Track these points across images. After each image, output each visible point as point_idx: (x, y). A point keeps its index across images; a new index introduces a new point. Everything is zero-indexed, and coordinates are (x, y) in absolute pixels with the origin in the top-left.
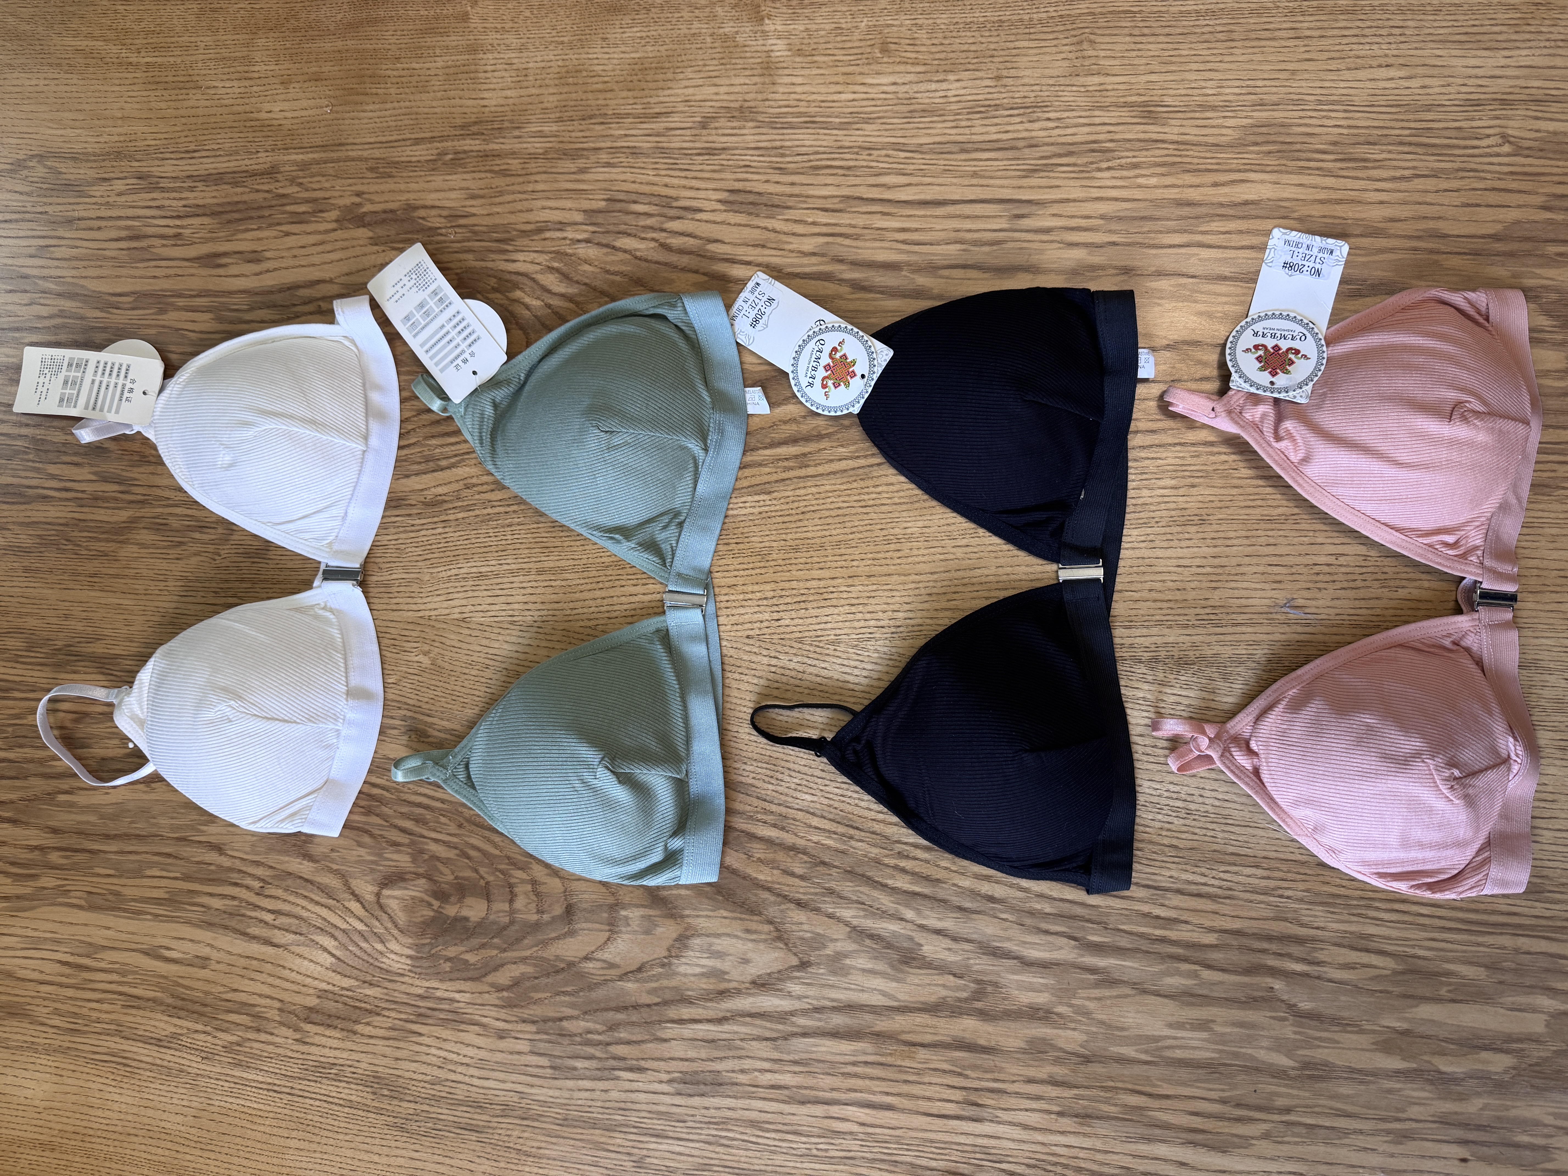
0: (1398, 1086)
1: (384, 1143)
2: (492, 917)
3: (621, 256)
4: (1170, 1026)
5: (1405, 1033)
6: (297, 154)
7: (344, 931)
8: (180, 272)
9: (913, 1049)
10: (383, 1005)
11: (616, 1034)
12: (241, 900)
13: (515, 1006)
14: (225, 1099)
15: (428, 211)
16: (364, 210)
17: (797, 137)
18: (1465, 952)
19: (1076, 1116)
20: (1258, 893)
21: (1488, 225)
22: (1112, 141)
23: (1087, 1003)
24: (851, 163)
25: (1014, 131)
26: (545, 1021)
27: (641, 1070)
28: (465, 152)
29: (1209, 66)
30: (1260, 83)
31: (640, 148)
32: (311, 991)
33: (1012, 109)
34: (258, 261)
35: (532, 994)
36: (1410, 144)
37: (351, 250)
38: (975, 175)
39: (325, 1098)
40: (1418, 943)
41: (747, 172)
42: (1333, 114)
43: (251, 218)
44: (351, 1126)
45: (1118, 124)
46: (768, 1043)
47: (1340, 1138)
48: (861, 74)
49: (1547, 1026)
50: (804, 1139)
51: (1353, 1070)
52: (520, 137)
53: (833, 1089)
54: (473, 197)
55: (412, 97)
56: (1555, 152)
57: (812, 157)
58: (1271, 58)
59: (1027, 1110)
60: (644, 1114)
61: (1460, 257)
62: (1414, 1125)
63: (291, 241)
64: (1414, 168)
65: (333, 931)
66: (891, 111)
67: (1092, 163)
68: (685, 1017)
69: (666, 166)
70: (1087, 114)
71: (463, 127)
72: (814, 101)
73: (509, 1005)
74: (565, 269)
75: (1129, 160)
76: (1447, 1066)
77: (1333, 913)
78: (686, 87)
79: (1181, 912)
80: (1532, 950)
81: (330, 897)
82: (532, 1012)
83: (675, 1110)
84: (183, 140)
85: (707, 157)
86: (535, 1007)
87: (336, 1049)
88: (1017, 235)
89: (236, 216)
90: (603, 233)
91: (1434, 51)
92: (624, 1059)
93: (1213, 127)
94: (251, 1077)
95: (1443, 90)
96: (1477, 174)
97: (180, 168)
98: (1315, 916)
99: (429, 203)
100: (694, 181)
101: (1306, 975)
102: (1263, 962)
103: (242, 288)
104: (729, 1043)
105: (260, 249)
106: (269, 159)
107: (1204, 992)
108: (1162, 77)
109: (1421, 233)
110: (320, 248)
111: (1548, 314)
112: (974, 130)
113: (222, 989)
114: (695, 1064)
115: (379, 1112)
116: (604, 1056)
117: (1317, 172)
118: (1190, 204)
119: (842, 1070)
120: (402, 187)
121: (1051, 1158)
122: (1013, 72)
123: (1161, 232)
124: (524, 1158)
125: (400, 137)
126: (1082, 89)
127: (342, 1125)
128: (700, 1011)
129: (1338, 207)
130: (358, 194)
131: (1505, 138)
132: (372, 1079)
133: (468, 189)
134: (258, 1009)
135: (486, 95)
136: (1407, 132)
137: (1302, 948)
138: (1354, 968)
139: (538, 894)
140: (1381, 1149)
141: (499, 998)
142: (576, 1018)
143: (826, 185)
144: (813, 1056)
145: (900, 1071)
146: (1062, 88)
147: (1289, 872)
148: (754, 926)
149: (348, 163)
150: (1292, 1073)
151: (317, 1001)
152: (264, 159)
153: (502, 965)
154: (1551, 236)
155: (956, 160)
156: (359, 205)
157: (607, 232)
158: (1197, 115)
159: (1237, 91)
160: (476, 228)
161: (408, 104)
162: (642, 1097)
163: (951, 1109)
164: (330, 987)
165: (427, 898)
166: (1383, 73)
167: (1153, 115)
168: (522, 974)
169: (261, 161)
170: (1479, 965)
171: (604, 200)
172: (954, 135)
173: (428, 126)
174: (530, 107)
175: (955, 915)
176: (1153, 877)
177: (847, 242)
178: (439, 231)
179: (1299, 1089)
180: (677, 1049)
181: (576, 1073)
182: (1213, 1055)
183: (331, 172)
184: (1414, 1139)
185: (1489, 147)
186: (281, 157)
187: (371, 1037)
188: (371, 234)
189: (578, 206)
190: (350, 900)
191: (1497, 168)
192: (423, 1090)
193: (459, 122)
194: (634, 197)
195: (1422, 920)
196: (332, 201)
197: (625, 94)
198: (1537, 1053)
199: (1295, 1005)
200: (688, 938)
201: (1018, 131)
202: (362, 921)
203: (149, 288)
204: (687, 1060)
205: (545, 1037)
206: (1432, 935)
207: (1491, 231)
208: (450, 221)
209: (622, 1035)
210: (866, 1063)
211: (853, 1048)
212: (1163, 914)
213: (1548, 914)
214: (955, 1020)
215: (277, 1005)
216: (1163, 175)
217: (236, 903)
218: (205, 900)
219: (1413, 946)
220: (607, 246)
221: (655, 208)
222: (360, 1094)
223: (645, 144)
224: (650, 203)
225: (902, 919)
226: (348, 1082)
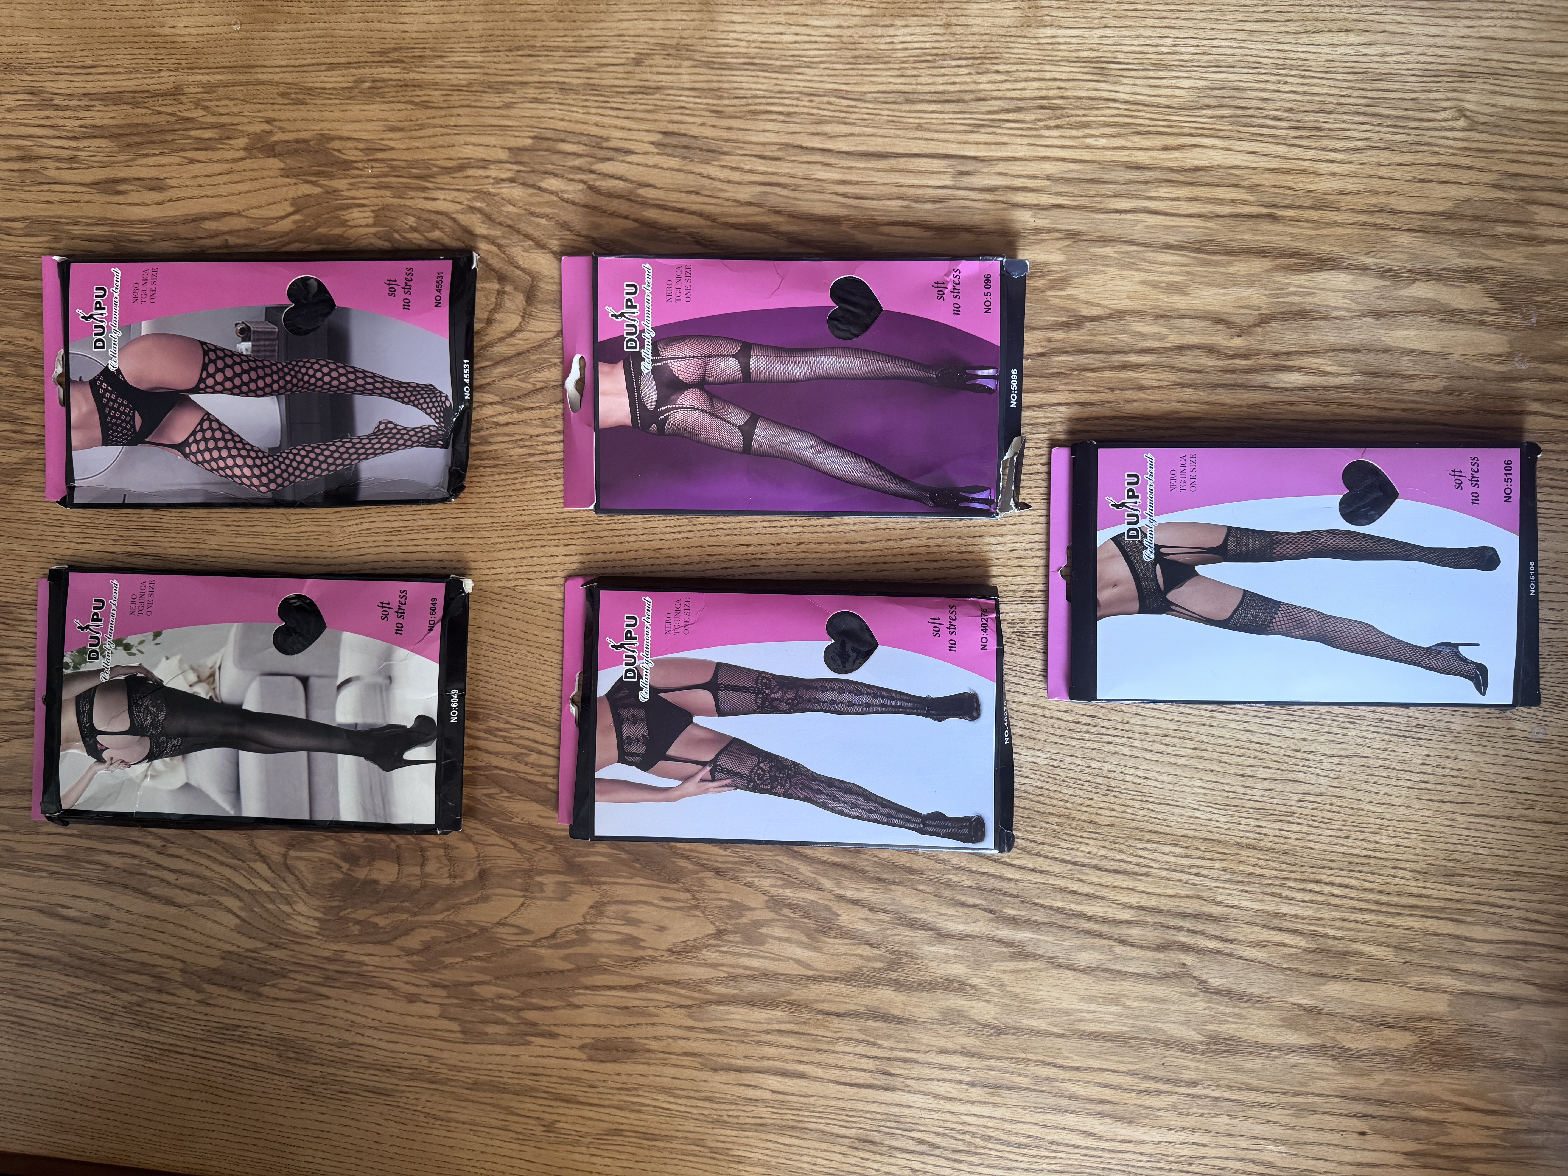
0: (1303, 1061)
1: (289, 1105)
2: (403, 881)
3: (547, 197)
4: (1083, 999)
5: (1312, 1011)
6: (202, 74)
7: (249, 891)
8: (75, 197)
9: (827, 1018)
10: (290, 968)
11: (529, 1000)
12: (142, 859)
13: (425, 970)
14: (125, 1059)
15: (343, 143)
16: (275, 138)
17: (734, 78)
18: (1374, 932)
19: (987, 1087)
20: (1174, 871)
21: (1439, 202)
22: (1062, 97)
23: (1002, 976)
24: (791, 109)
25: (961, 83)
26: (457, 985)
27: (553, 1036)
28: (383, 80)
29: (1166, 22)
30: (1216, 43)
31: (569, 84)
32: (215, 952)
33: (960, 59)
34: (160, 189)
36: (1365, 114)
37: (261, 181)
38: (919, 127)
39: (228, 1060)
40: (1329, 923)
41: (682, 114)
42: (1289, 80)
43: (153, 142)
44: (255, 1088)
45: (1069, 80)
46: (682, 1010)
47: (1244, 1111)
48: (804, 14)
49: (1449, 1006)
50: (715, 1106)
51: (1259, 1045)
52: (442, 67)
53: (746, 1057)
54: (393, 129)
55: (326, 19)
56: (1510, 129)
57: (750, 101)
58: (1230, 16)
59: (938, 1080)
60: (554, 1080)
61: (1408, 234)
62: (1317, 1099)
63: (196, 168)
64: (1368, 139)
65: (238, 892)
66: (835, 55)
67: (1040, 120)
68: (598, 984)
69: (598, 104)
70: (1038, 68)
71: (381, 53)
72: (754, 41)
73: (420, 969)
74: (487, 210)
75: (1078, 119)
76: (1351, 1042)
77: (1247, 891)
78: (620, 21)
79: (1098, 888)
80: (1439, 931)
81: (236, 858)
82: (442, 977)
83: (586, 1075)
84: (79, 53)
85: (640, 96)
86: (445, 971)
87: (240, 1010)
88: (960, 193)
89: (137, 139)
90: (529, 172)
91: (1395, 17)
92: (536, 1024)
93: (1167, 87)
94: (152, 1038)
95: (1402, 59)
96: (1430, 148)
97: (76, 84)
98: (1230, 895)
99: (345, 134)
100: (626, 121)
101: (1219, 952)
102: (1176, 938)
103: (142, 217)
104: (641, 1012)
105: (162, 176)
106: (172, 79)
107: (1118, 967)
108: (1116, 32)
109: (1372, 208)
110: (226, 178)
111: (1493, 296)
112: (920, 80)
113: (122, 949)
114: (608, 1030)
115: (286, 1074)
116: (515, 1021)
117: (1270, 140)
118: (1138, 167)
119: (756, 1038)
120: (316, 115)
121: (960, 1127)
122: (963, 20)
123: (1108, 196)
124: (432, 1121)
125: (313, 61)
126: (1034, 41)
127: (246, 1087)
128: (614, 977)
129: (1288, 177)
130: (269, 121)
131: (1461, 113)
132: (277, 1042)
133: (386, 120)
134: (159, 969)
135: (406, 19)
136: (1363, 101)
137: (1215, 926)
138: (1265, 946)
139: (450, 859)
140: (1283, 1122)
141: (408, 962)
143: (764, 131)
144: (727, 1024)
145: (814, 1040)
146: (1013, 39)
147: (1206, 850)
148: (670, 894)
149: (258, 87)
150: (1200, 1047)
151: (221, 962)
152: (167, 79)
153: (413, 929)
154: (1501, 215)
155: (900, 111)
156: (270, 133)
157: (533, 172)
158: (1151, 74)
159: (1192, 50)
160: (395, 163)
161: (322, 25)
162: (554, 1061)
163: (863, 1077)
164: (234, 949)
165: (336, 860)
166: (1342, 38)
167: (1105, 72)
168: (433, 938)
169: (163, 80)
170: (1388, 946)
171: (530, 137)
172: (899, 84)
173: (344, 50)
174: (453, 34)
175: (872, 886)
176: (1073, 852)
177: (785, 192)
178: (355, 165)
179: (1206, 1062)
180: (590, 1015)
181: (485, 1037)
182: (1125, 1029)
183: (239, 95)
184: (1315, 1112)
185: (1444, 120)
186: (186, 78)
187: (277, 999)
188: (282, 165)
189: (503, 143)
190: (256, 861)
191: (1452, 143)
192: (329, 1053)
193: (377, 47)
194: (563, 136)
195: (1334, 901)
196: (239, 127)
197: (555, 24)
198: (1438, 1031)
199: (1206, 982)
200: (604, 904)
201: (966, 83)
202: (268, 882)
203: (42, 214)
204: (600, 1026)
205: (456, 1001)
206: (1343, 915)
207: (1441, 209)
208: (367, 155)
209: (534, 1001)
210: (780, 1031)
211: (767, 1016)
212: (1080, 891)
213: (1457, 896)
214: (870, 990)
215: (180, 965)
216: (1114, 136)
217: (136, 862)
218: (105, 858)
219: (1324, 926)
220: (532, 186)
221: (585, 148)
222: (266, 1056)
223: (575, 80)
224: (579, 143)
225: (820, 889)
226: (252, 1044)
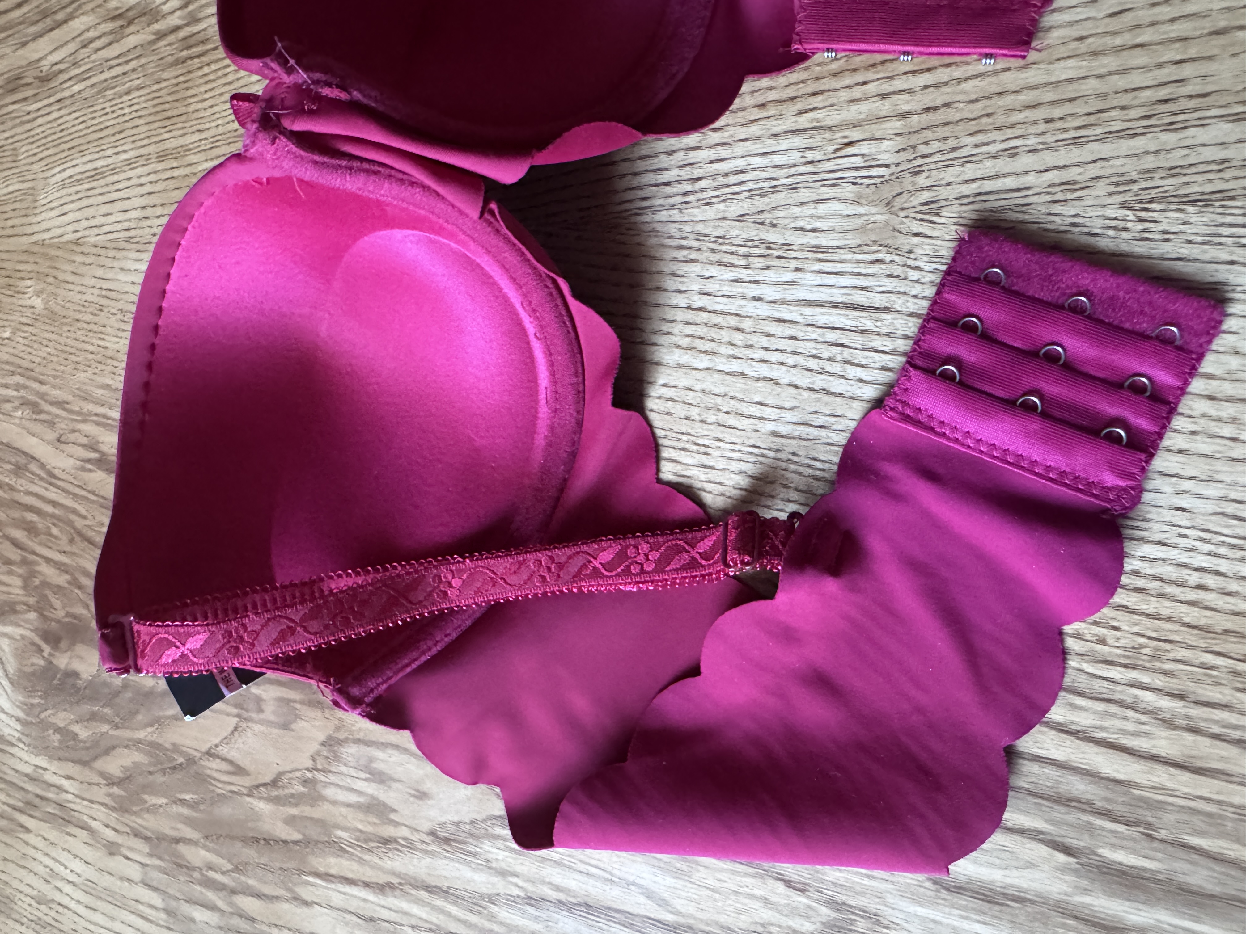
35: (146, 797)
142: (195, 843)
